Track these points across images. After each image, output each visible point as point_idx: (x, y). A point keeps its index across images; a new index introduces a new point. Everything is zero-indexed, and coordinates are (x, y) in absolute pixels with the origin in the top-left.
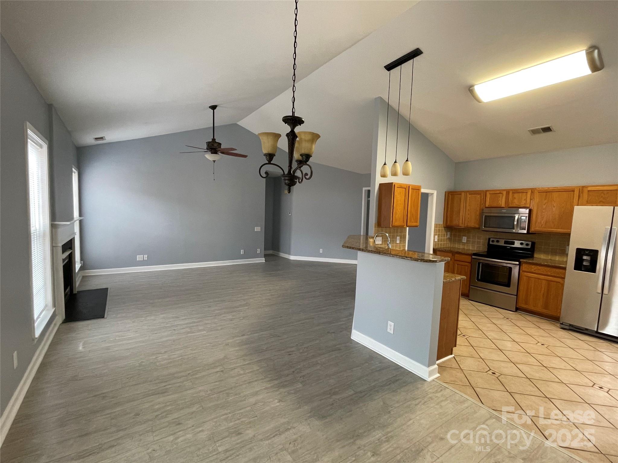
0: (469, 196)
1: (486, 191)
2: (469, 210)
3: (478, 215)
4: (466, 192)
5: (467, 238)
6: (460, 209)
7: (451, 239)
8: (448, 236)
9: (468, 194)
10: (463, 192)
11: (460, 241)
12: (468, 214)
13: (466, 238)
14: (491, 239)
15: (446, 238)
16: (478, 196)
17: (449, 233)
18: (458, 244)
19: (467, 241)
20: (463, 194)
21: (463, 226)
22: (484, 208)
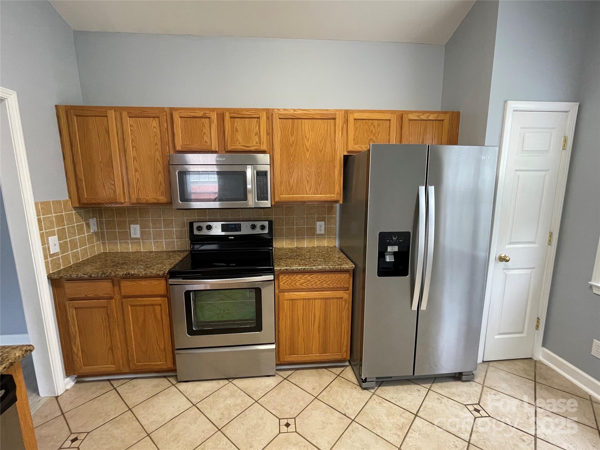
0: (128, 121)
1: (172, 109)
2: (134, 158)
3: (159, 172)
4: (119, 110)
5: (141, 228)
6: (111, 157)
7: (102, 233)
8: (94, 228)
9: (125, 114)
10: (111, 108)
11: (126, 236)
12: (136, 171)
13: (138, 227)
14: (194, 223)
15: (86, 234)
16: (155, 123)
17: (93, 222)
18: (120, 243)
19: (142, 233)
20: (112, 114)
21: (127, 200)
22: (172, 152)
